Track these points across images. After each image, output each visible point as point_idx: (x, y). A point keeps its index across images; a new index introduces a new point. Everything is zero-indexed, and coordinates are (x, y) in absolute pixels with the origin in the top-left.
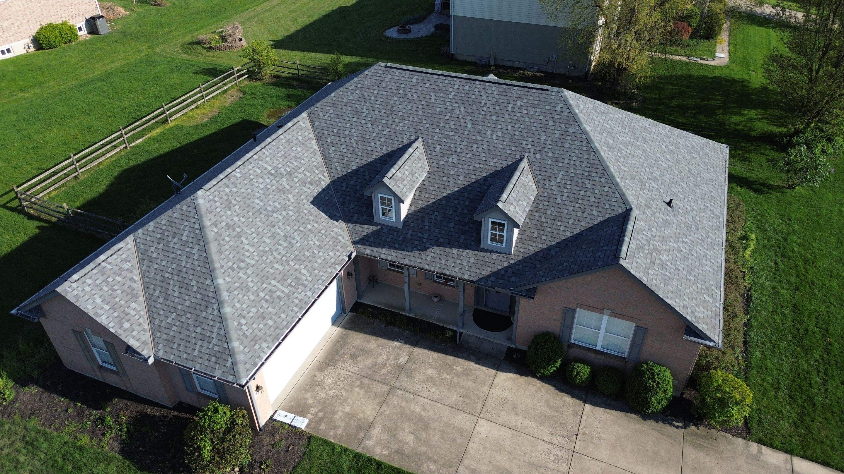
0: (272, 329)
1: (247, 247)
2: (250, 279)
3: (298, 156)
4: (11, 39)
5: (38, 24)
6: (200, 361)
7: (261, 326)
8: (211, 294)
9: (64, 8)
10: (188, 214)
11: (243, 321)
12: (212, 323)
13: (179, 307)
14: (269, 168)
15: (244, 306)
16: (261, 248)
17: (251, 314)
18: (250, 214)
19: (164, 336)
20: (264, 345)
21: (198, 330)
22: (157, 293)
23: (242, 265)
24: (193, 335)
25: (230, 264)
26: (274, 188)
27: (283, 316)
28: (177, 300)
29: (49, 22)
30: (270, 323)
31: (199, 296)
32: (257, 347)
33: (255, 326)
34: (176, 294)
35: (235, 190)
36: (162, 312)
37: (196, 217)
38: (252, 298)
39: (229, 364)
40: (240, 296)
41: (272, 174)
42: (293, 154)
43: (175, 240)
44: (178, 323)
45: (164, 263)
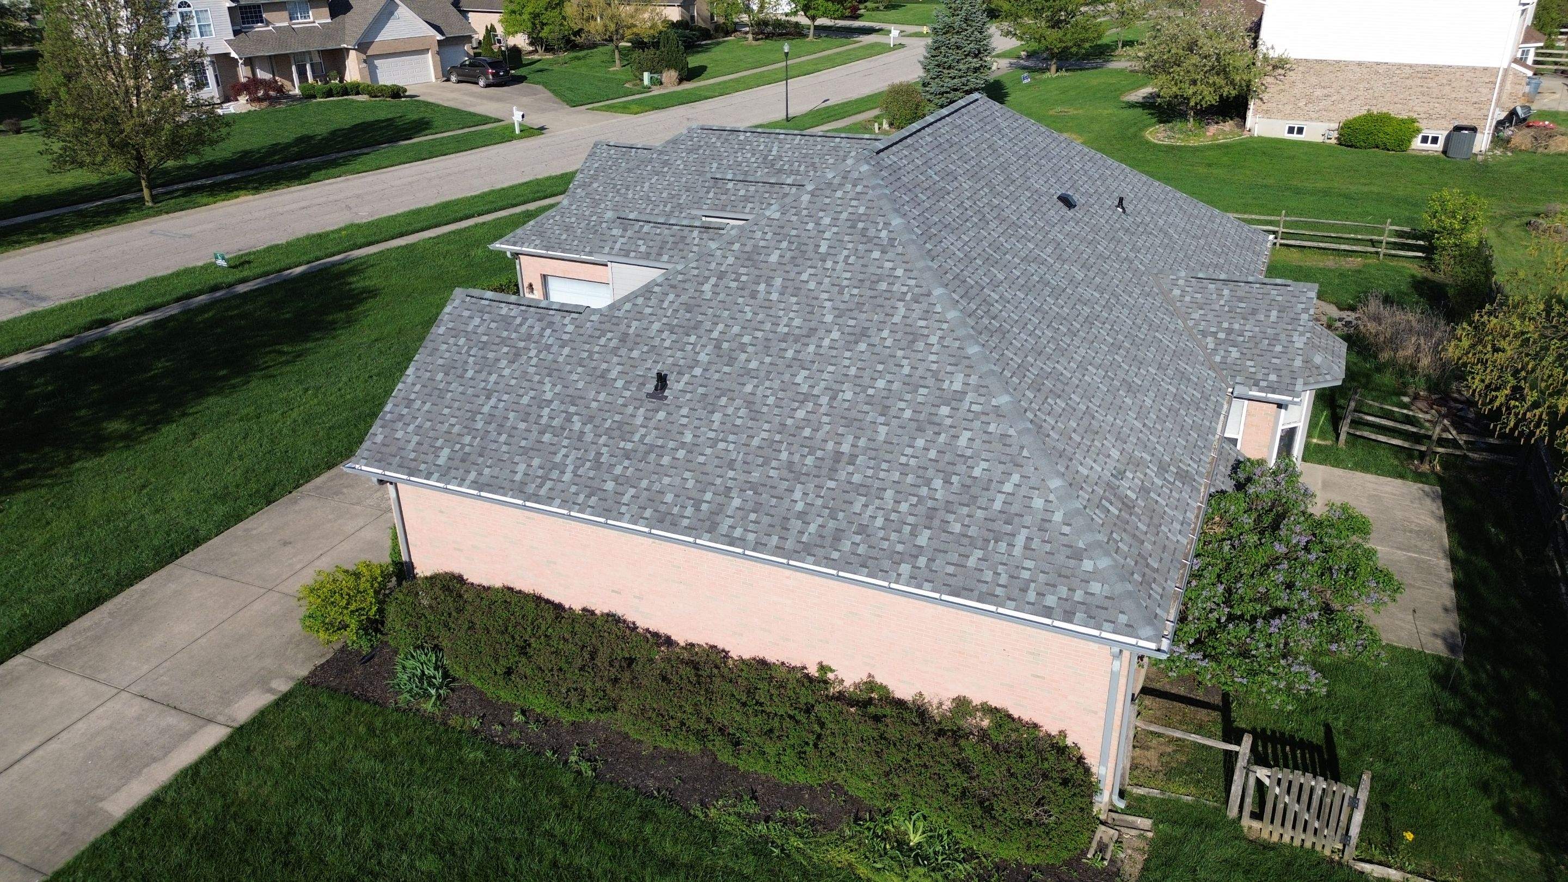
0: (557, 241)
1: (647, 185)
2: (608, 203)
3: (818, 165)
4: (1313, 115)
5: (1367, 108)
7: (558, 232)
9: (1424, 99)
11: (557, 218)
14: (774, 153)
15: (575, 212)
16: (651, 194)
17: (567, 220)
18: (693, 168)
20: (537, 242)
23: (623, 191)
25: (620, 183)
26: (746, 169)
27: (576, 243)
29: (1385, 110)
30: (564, 237)
32: (534, 238)
33: (556, 227)
35: (719, 144)
38: (587, 213)
40: (585, 204)
41: (765, 158)
42: (817, 160)
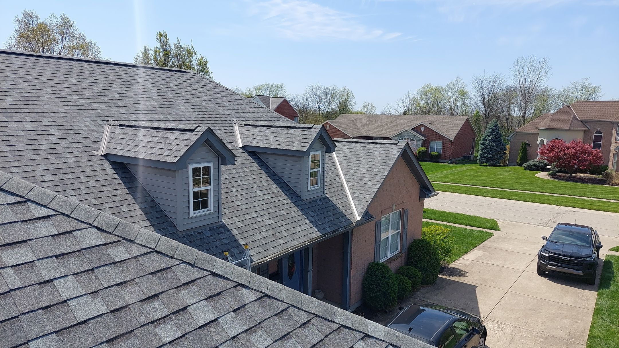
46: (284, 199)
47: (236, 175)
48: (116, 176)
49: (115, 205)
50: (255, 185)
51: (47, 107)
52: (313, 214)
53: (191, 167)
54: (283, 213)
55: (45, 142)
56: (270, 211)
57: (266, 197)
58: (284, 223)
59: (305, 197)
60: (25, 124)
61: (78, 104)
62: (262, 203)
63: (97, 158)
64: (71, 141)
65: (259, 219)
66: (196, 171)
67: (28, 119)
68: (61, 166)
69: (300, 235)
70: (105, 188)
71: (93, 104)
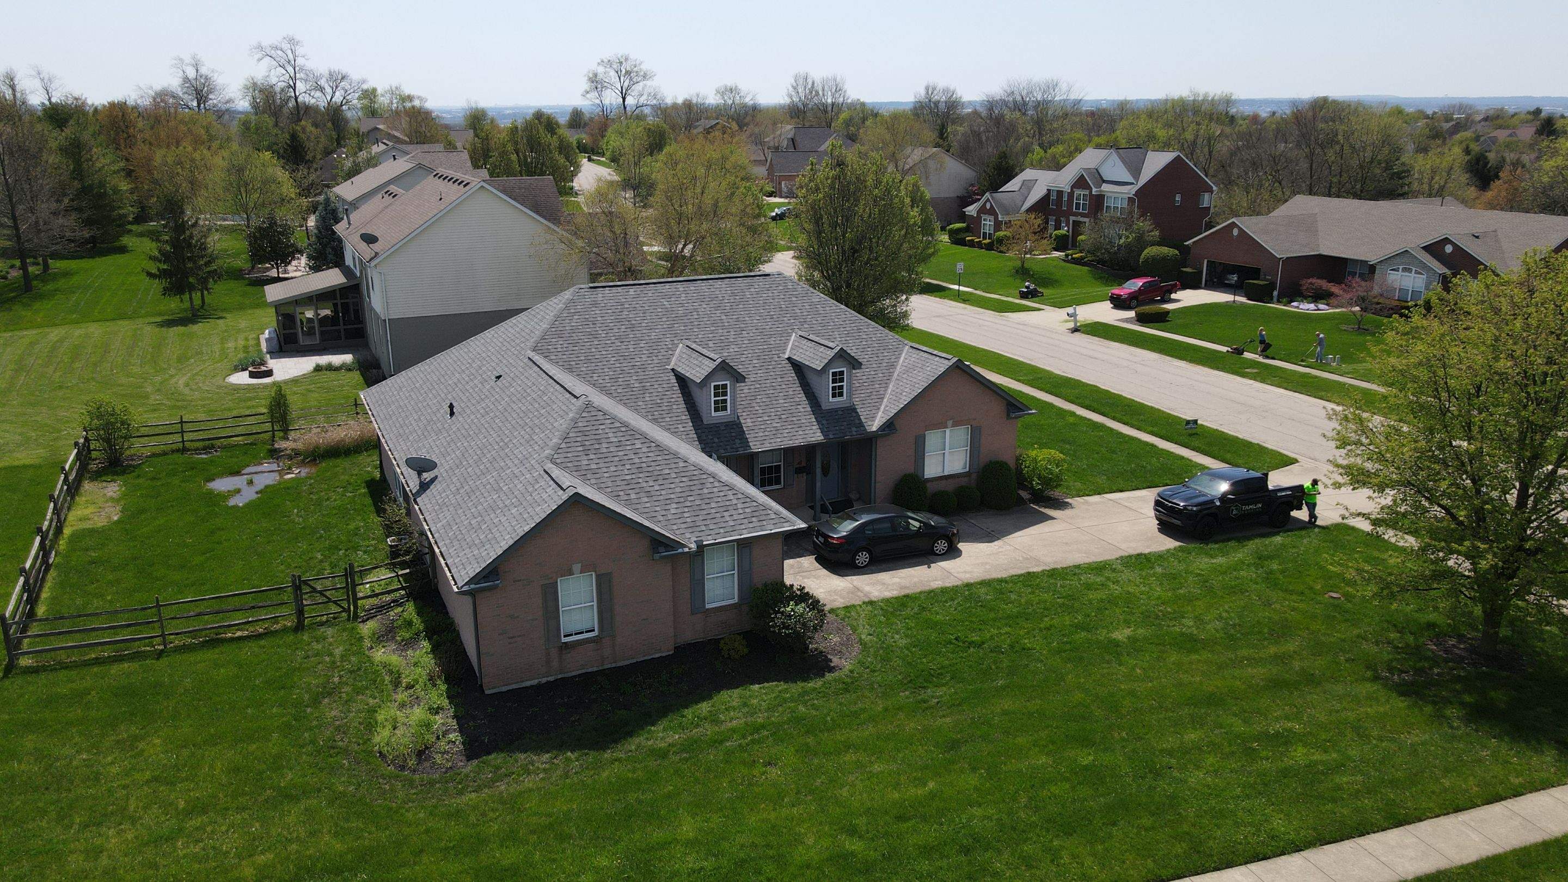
6: (743, 527)
8: (695, 473)
10: (595, 418)
12: (722, 494)
13: (672, 496)
19: (683, 526)
21: (713, 505)
22: (633, 496)
24: (713, 511)
28: (663, 492)
31: (684, 479)
34: (657, 488)
36: (658, 509)
37: (608, 417)
39: (773, 516)
43: (605, 445)
44: (686, 510)
45: (613, 469)
46: (804, 406)
47: (768, 385)
48: (677, 385)
49: (670, 404)
50: (781, 394)
51: (644, 331)
52: (824, 422)
53: (713, 384)
54: (794, 419)
55: (639, 360)
56: (783, 416)
57: (785, 405)
58: (789, 427)
59: (825, 406)
60: (630, 346)
61: (665, 326)
62: (779, 409)
63: (666, 371)
64: (654, 358)
65: (768, 422)
66: (716, 387)
67: (632, 343)
68: (645, 377)
69: (800, 437)
70: (667, 393)
71: (676, 325)
